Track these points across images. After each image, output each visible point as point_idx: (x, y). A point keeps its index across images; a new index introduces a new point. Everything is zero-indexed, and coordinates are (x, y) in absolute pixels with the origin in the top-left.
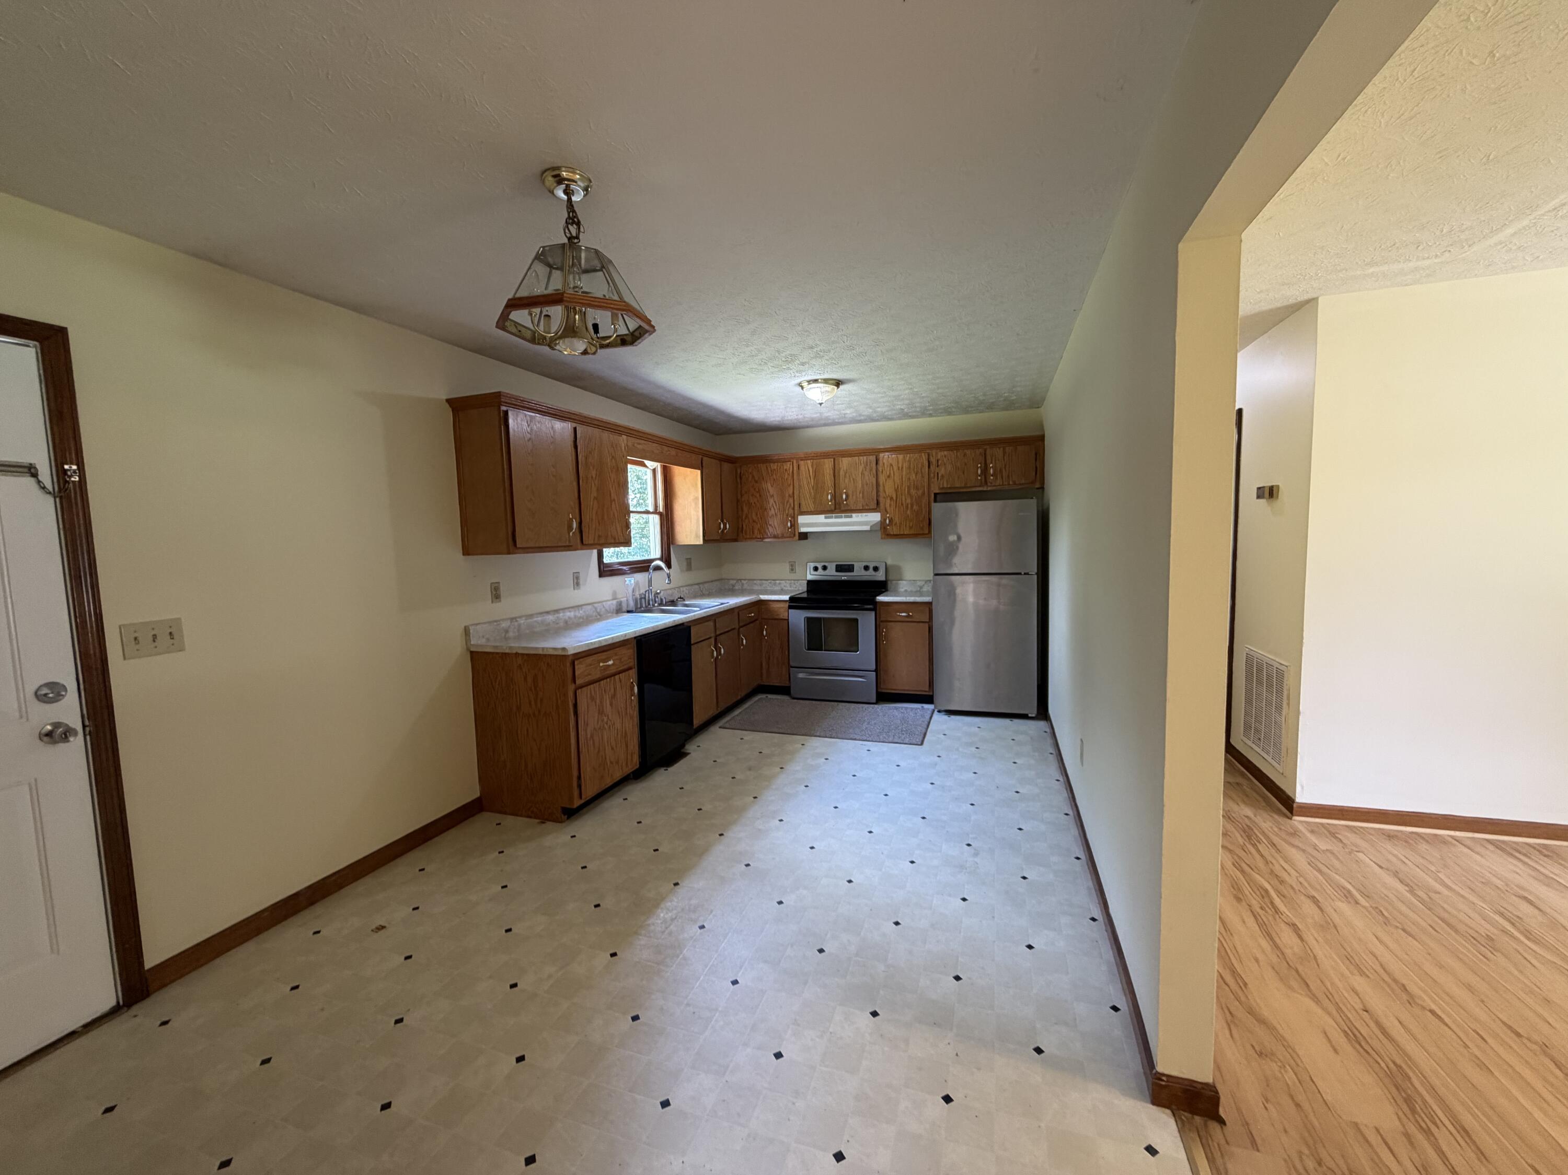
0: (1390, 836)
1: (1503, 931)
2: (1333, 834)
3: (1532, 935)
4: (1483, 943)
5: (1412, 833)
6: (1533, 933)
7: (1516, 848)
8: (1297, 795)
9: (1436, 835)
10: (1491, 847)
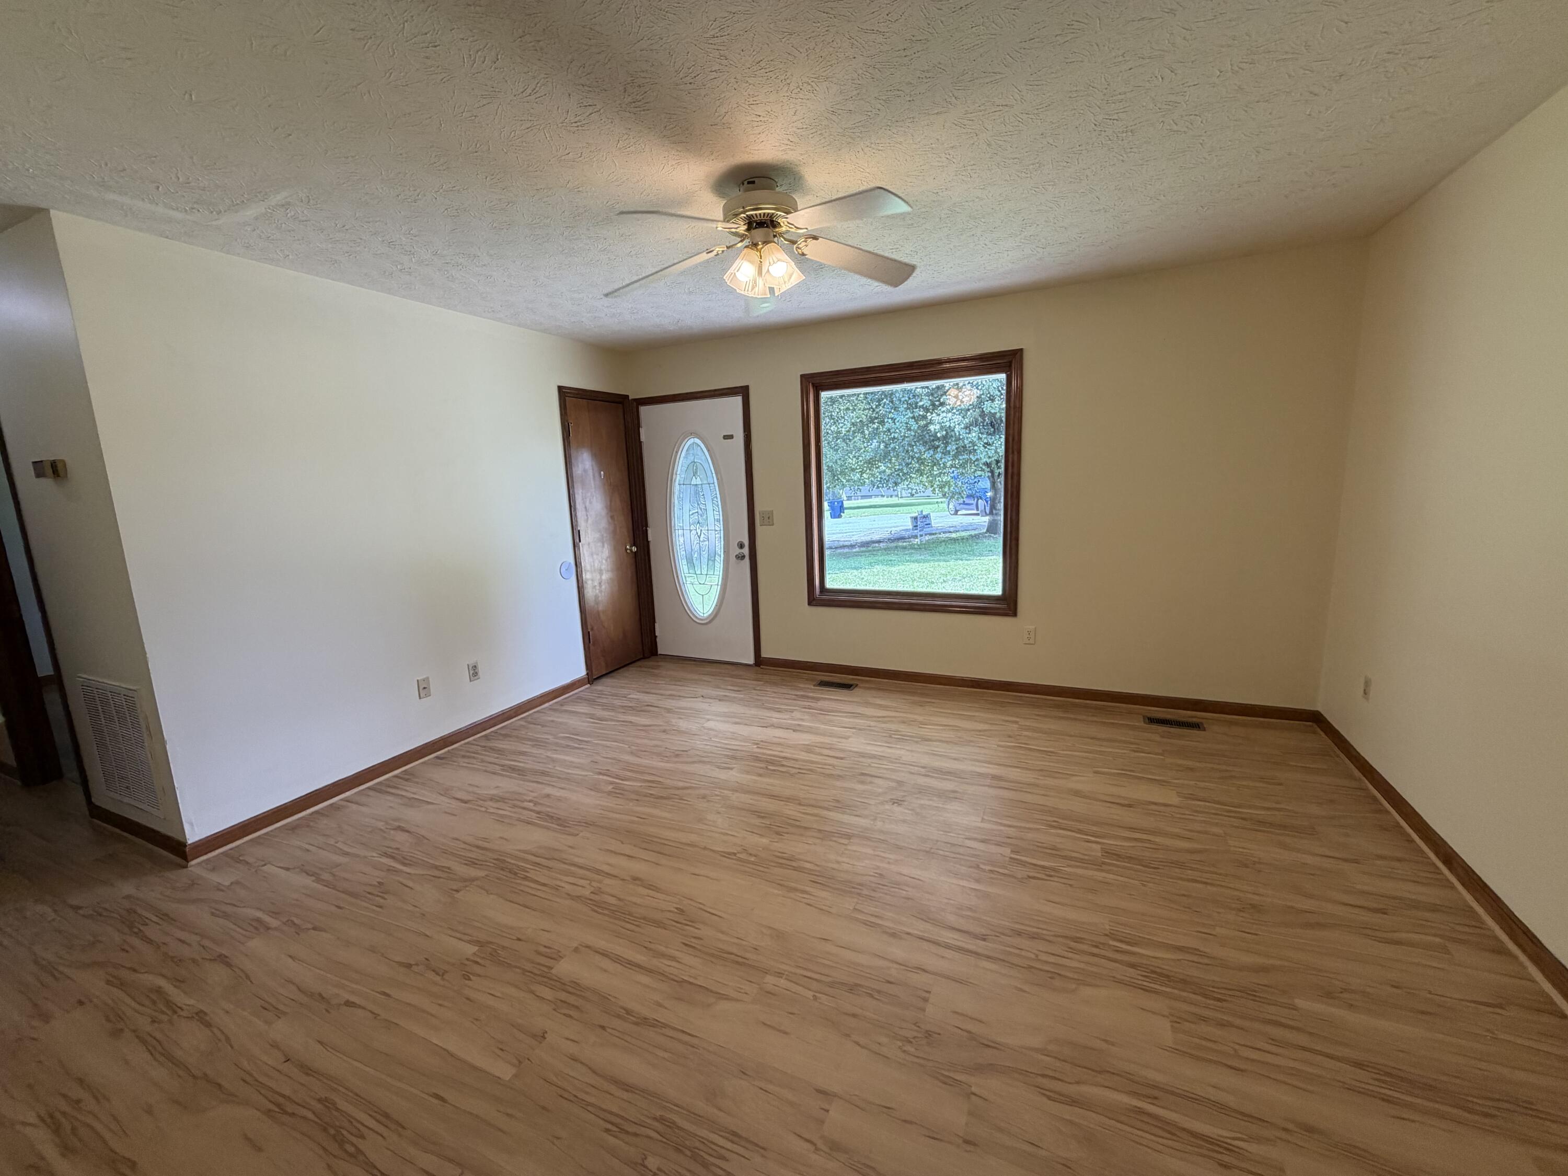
0: (293, 828)
1: (388, 870)
2: (236, 859)
3: (407, 859)
4: (376, 893)
5: (313, 813)
6: (408, 858)
7: (387, 784)
8: (187, 837)
9: (331, 805)
10: (371, 793)
